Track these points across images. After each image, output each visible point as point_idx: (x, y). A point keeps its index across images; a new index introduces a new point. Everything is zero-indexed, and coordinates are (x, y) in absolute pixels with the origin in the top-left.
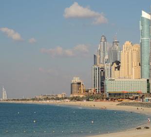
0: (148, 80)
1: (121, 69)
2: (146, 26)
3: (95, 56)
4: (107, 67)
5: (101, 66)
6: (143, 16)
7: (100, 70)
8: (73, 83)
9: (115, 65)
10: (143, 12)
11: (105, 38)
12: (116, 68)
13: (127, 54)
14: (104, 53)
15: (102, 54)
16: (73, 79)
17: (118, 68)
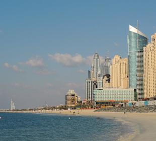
0: (135, 90)
1: (111, 81)
2: (133, 40)
3: (89, 72)
4: (99, 80)
5: (94, 79)
6: (130, 30)
7: (93, 84)
8: (67, 95)
9: (106, 78)
10: (130, 26)
11: (98, 56)
12: (106, 80)
13: (116, 66)
14: (97, 68)
15: (95, 69)
16: (68, 91)
17: (109, 81)
